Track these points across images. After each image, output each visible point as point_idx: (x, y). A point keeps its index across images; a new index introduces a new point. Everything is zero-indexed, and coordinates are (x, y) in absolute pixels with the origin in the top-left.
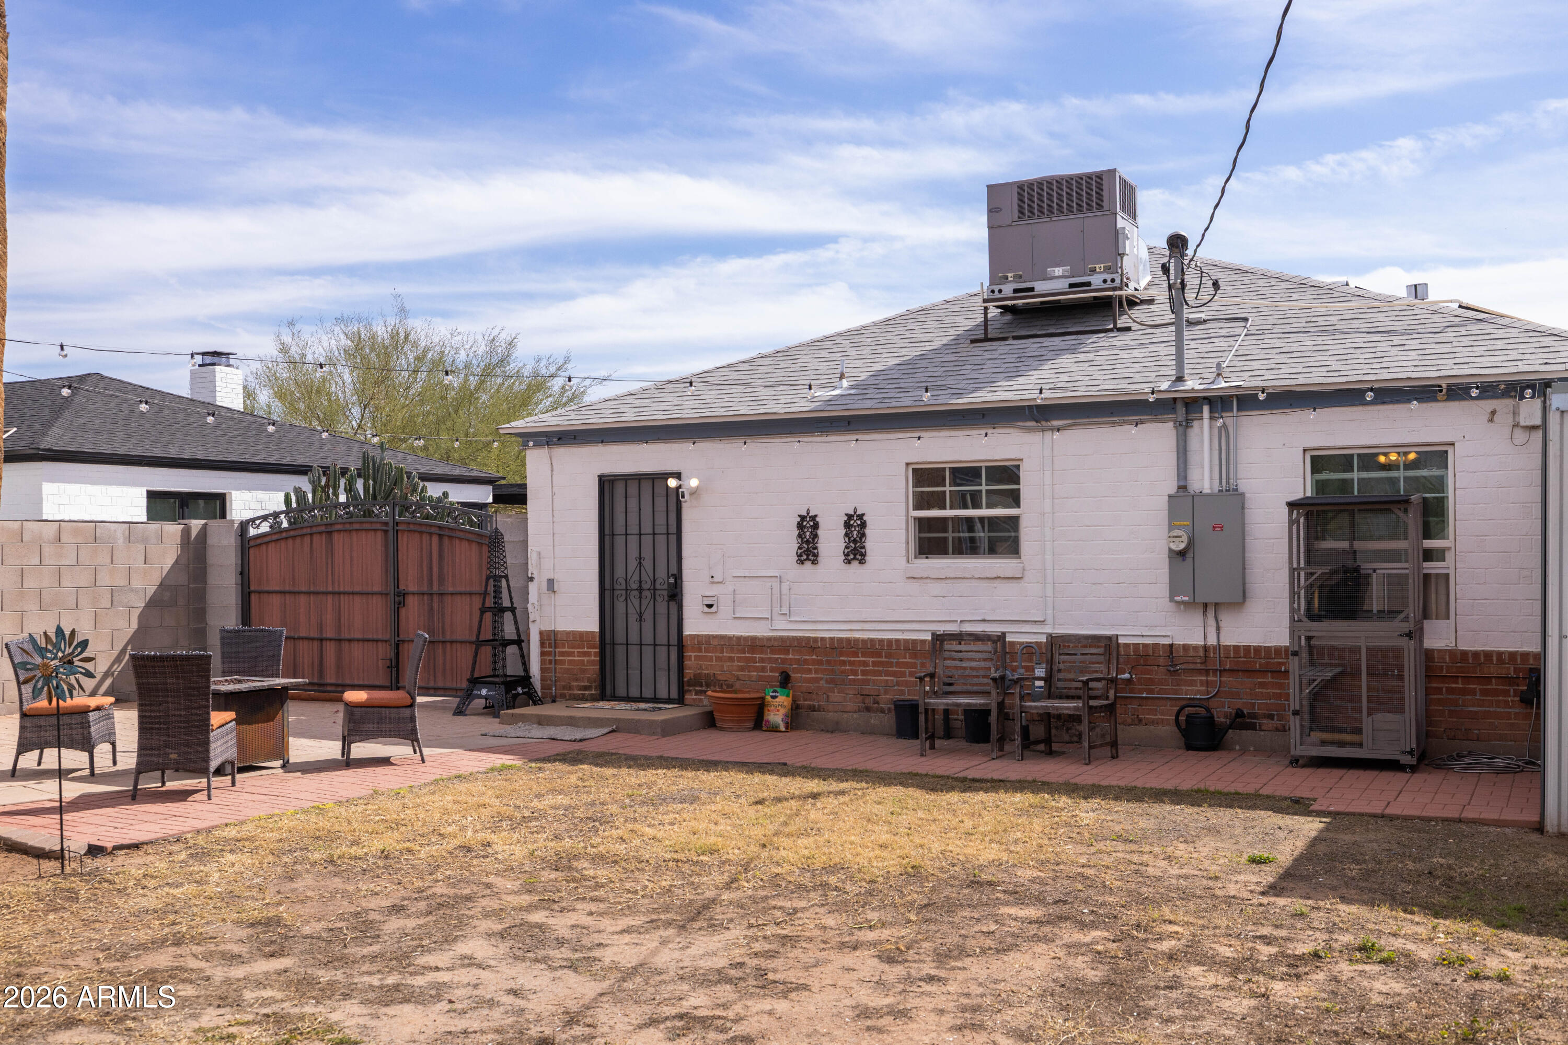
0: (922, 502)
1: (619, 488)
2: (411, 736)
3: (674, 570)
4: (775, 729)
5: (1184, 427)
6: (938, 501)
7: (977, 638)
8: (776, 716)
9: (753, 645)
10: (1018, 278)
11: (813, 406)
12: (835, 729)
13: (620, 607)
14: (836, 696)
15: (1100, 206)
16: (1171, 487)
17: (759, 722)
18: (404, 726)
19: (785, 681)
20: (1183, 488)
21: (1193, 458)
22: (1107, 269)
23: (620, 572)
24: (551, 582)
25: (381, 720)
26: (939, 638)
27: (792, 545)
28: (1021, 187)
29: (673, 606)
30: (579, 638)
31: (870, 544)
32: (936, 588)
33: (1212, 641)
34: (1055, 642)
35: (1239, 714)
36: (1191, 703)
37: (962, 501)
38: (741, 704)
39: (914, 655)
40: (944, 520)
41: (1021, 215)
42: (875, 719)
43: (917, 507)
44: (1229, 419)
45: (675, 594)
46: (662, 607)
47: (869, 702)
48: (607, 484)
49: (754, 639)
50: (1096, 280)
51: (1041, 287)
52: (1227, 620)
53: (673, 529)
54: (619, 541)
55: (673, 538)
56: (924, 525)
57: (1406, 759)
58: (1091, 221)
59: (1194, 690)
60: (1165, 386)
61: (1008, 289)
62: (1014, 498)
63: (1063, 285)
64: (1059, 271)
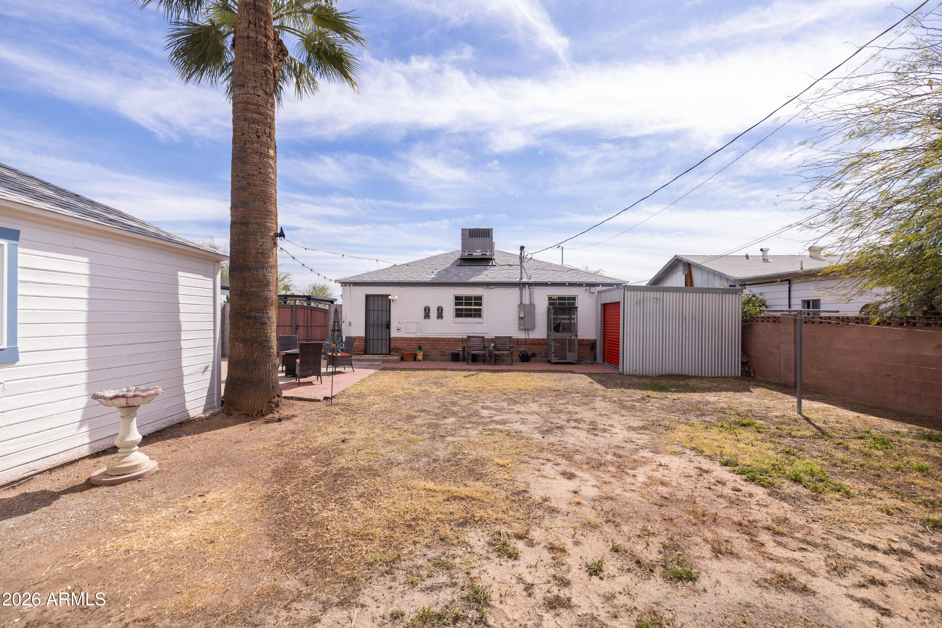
0: (456, 304)
1: (372, 298)
2: (351, 365)
3: (388, 320)
4: (420, 361)
5: (521, 290)
6: (461, 304)
7: (478, 337)
8: (420, 357)
9: (411, 339)
10: (469, 251)
11: (430, 280)
12: (434, 360)
13: (371, 330)
14: (434, 352)
15: (489, 236)
16: (518, 303)
17: (415, 359)
18: (349, 362)
19: (420, 348)
20: (521, 303)
21: (524, 297)
22: (490, 251)
23: (371, 320)
24: (350, 324)
25: (344, 361)
26: (469, 337)
27: (423, 314)
28: (470, 230)
29: (388, 330)
30: (359, 338)
31: (444, 314)
32: (461, 325)
33: (527, 337)
34: (497, 338)
35: (534, 354)
36: (522, 351)
37: (466, 304)
38: (412, 354)
39: (455, 342)
40: (462, 309)
41: (470, 237)
42: (444, 357)
44: (531, 287)
45: (388, 326)
46: (384, 330)
47: (443, 353)
48: (368, 297)
49: (411, 338)
50: (488, 254)
51: (474, 254)
52: (530, 333)
53: (388, 309)
54: (372, 313)
55: (388, 312)
56: (457, 310)
57: (576, 362)
58: (486, 240)
59: (523, 349)
60: (518, 280)
61: (466, 254)
62: (480, 304)
63: (480, 254)
64: (479, 251)
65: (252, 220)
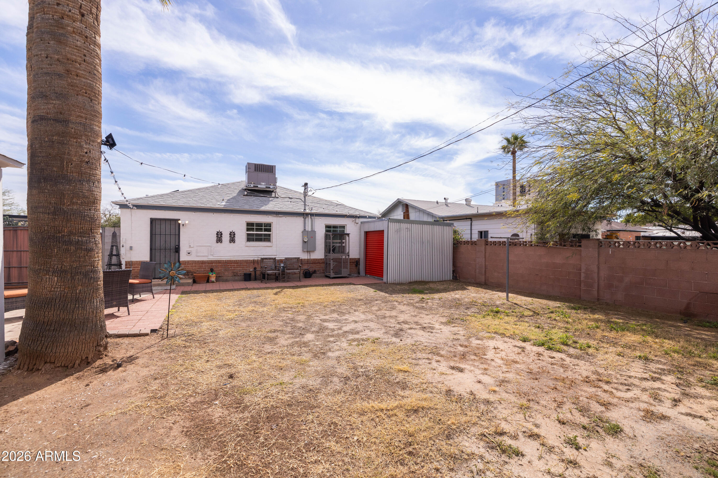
0: (248, 230)
1: (158, 222)
2: (151, 291)
3: (177, 244)
4: (213, 282)
5: (305, 219)
6: (252, 230)
7: (270, 259)
8: (213, 279)
9: (203, 262)
10: (254, 183)
12: (226, 281)
13: (158, 254)
14: (226, 273)
15: (272, 172)
16: (302, 229)
17: (208, 281)
18: (149, 288)
19: (212, 270)
20: (305, 230)
21: (307, 224)
22: (273, 185)
23: (158, 244)
24: (131, 248)
25: (143, 287)
26: (263, 259)
27: (215, 239)
28: (255, 165)
29: (177, 254)
31: (236, 239)
32: (252, 248)
33: (309, 258)
34: (286, 259)
35: (315, 271)
36: (305, 269)
37: (257, 230)
38: (205, 277)
39: (247, 263)
40: (253, 234)
41: (255, 170)
42: (236, 278)
43: (247, 231)
44: (313, 217)
45: (177, 250)
46: (173, 254)
47: (235, 274)
48: (153, 221)
49: (203, 261)
50: (271, 187)
51: (259, 186)
52: (311, 254)
53: (177, 233)
54: (158, 237)
55: (177, 236)
56: (248, 235)
57: (348, 276)
58: (270, 175)
59: (305, 267)
60: (302, 211)
61: (252, 185)
62: (269, 230)
63: (264, 187)
64: (263, 184)
65: (73, 118)
